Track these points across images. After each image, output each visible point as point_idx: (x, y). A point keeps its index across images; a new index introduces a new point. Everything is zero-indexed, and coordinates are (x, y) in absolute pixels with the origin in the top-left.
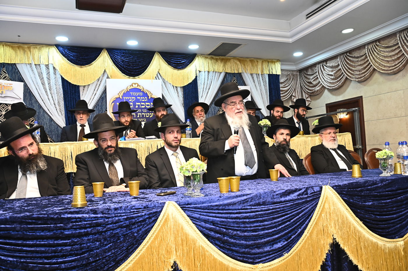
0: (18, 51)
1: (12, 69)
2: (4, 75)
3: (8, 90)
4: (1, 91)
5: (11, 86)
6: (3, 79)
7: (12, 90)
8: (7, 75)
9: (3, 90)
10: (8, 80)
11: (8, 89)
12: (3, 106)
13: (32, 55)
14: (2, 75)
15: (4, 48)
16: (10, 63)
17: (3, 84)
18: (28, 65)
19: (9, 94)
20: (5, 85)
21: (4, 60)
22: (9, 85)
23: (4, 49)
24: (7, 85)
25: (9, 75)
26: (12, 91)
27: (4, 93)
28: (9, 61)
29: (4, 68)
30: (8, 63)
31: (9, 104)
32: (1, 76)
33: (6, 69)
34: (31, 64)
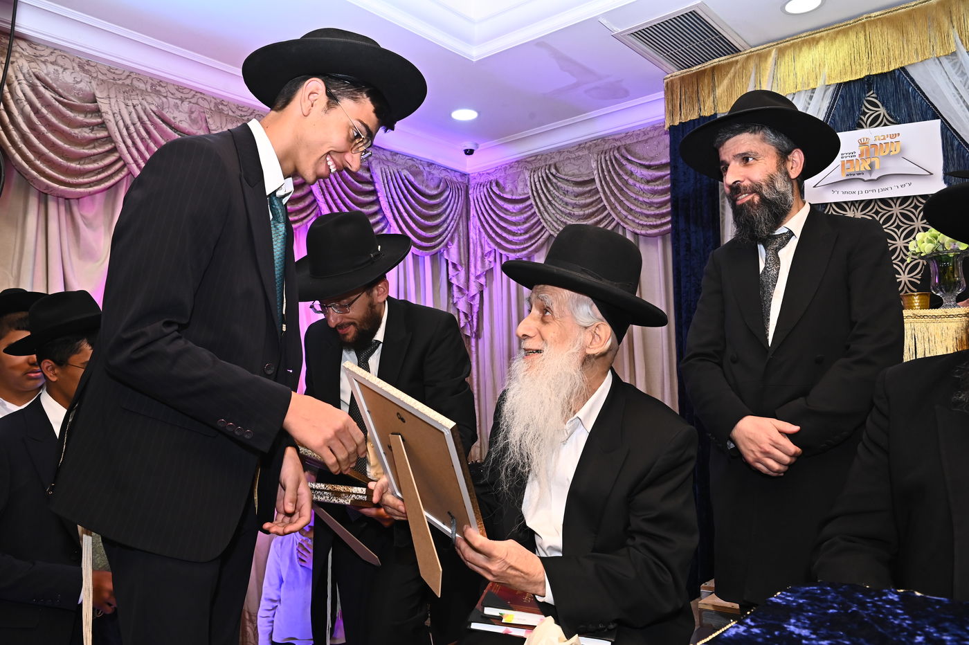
0: (911, 29)
1: (896, 88)
2: (871, 112)
3: (888, 155)
4: (869, 163)
5: (893, 140)
6: (870, 126)
7: (902, 151)
8: (882, 110)
9: (873, 160)
10: (885, 125)
11: (887, 153)
12: (876, 207)
13: (955, 24)
14: (865, 113)
15: (865, 31)
16: (886, 70)
17: (872, 142)
18: (945, 62)
19: (893, 167)
20: (878, 143)
21: (870, 69)
22: (888, 140)
23: (865, 35)
24: (883, 142)
25: (887, 108)
26: (901, 154)
27: (877, 167)
28: (883, 66)
29: (872, 92)
30: (880, 72)
31: (891, 199)
32: (865, 119)
33: (877, 94)
34: (954, 54)
